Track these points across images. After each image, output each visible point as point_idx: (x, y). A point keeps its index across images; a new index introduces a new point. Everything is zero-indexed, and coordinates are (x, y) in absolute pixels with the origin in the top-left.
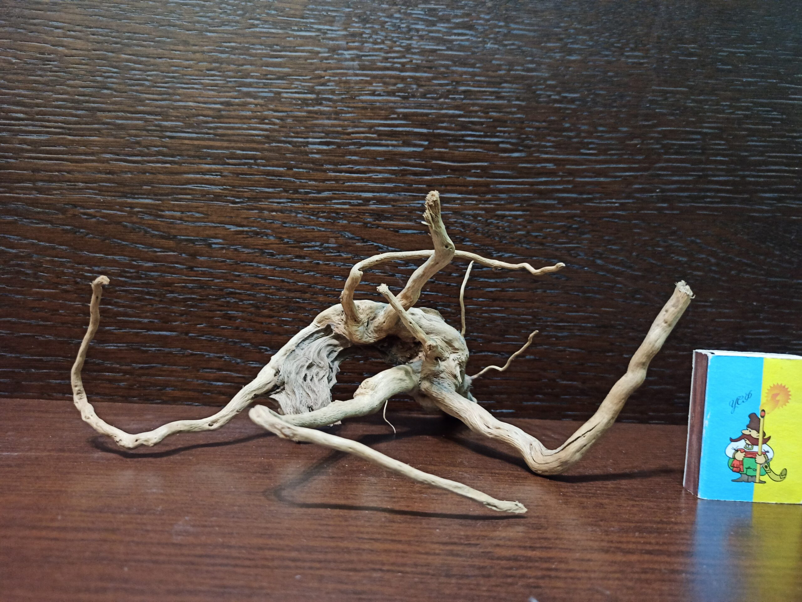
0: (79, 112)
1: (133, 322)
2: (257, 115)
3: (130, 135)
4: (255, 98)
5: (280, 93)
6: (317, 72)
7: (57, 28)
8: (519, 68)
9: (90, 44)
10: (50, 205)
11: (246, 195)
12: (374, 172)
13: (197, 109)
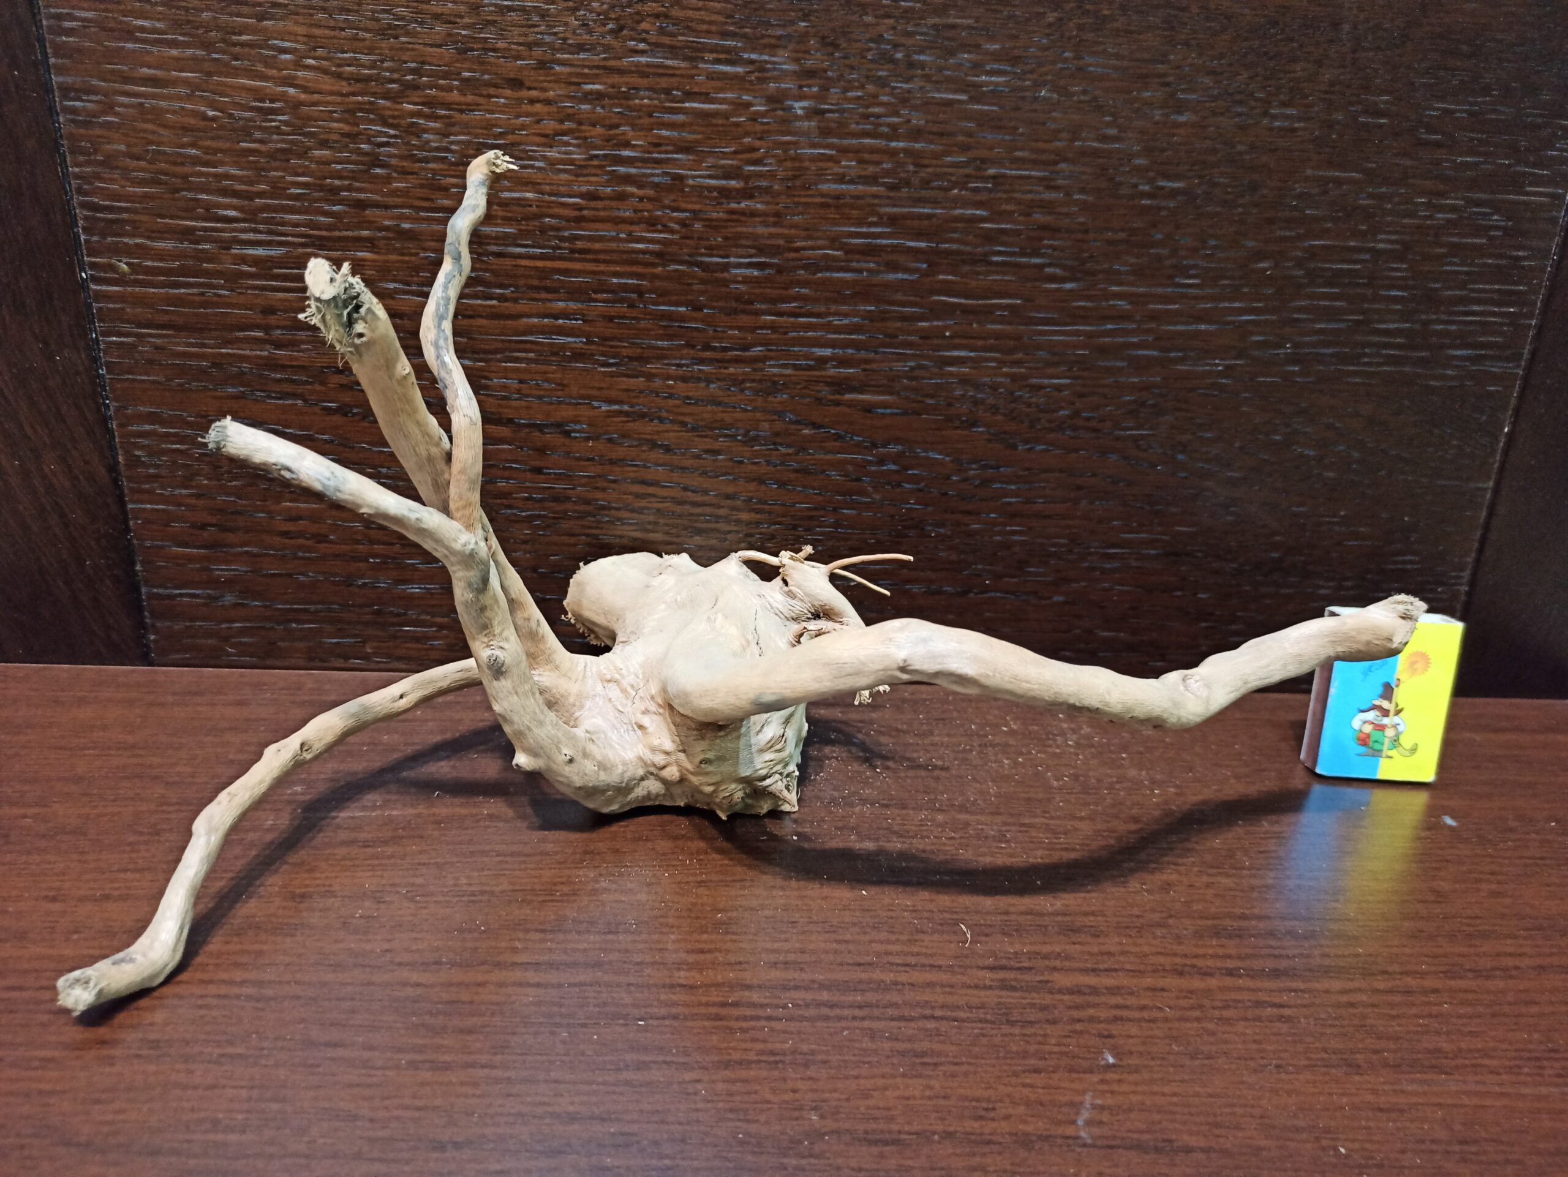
0: (337, 208)
2: (643, 217)
3: (425, 250)
4: (641, 186)
5: (680, 178)
6: (747, 140)
7: (284, 51)
8: (1091, 135)
9: (344, 83)
10: (297, 369)
11: (625, 352)
12: (835, 314)
13: (540, 204)
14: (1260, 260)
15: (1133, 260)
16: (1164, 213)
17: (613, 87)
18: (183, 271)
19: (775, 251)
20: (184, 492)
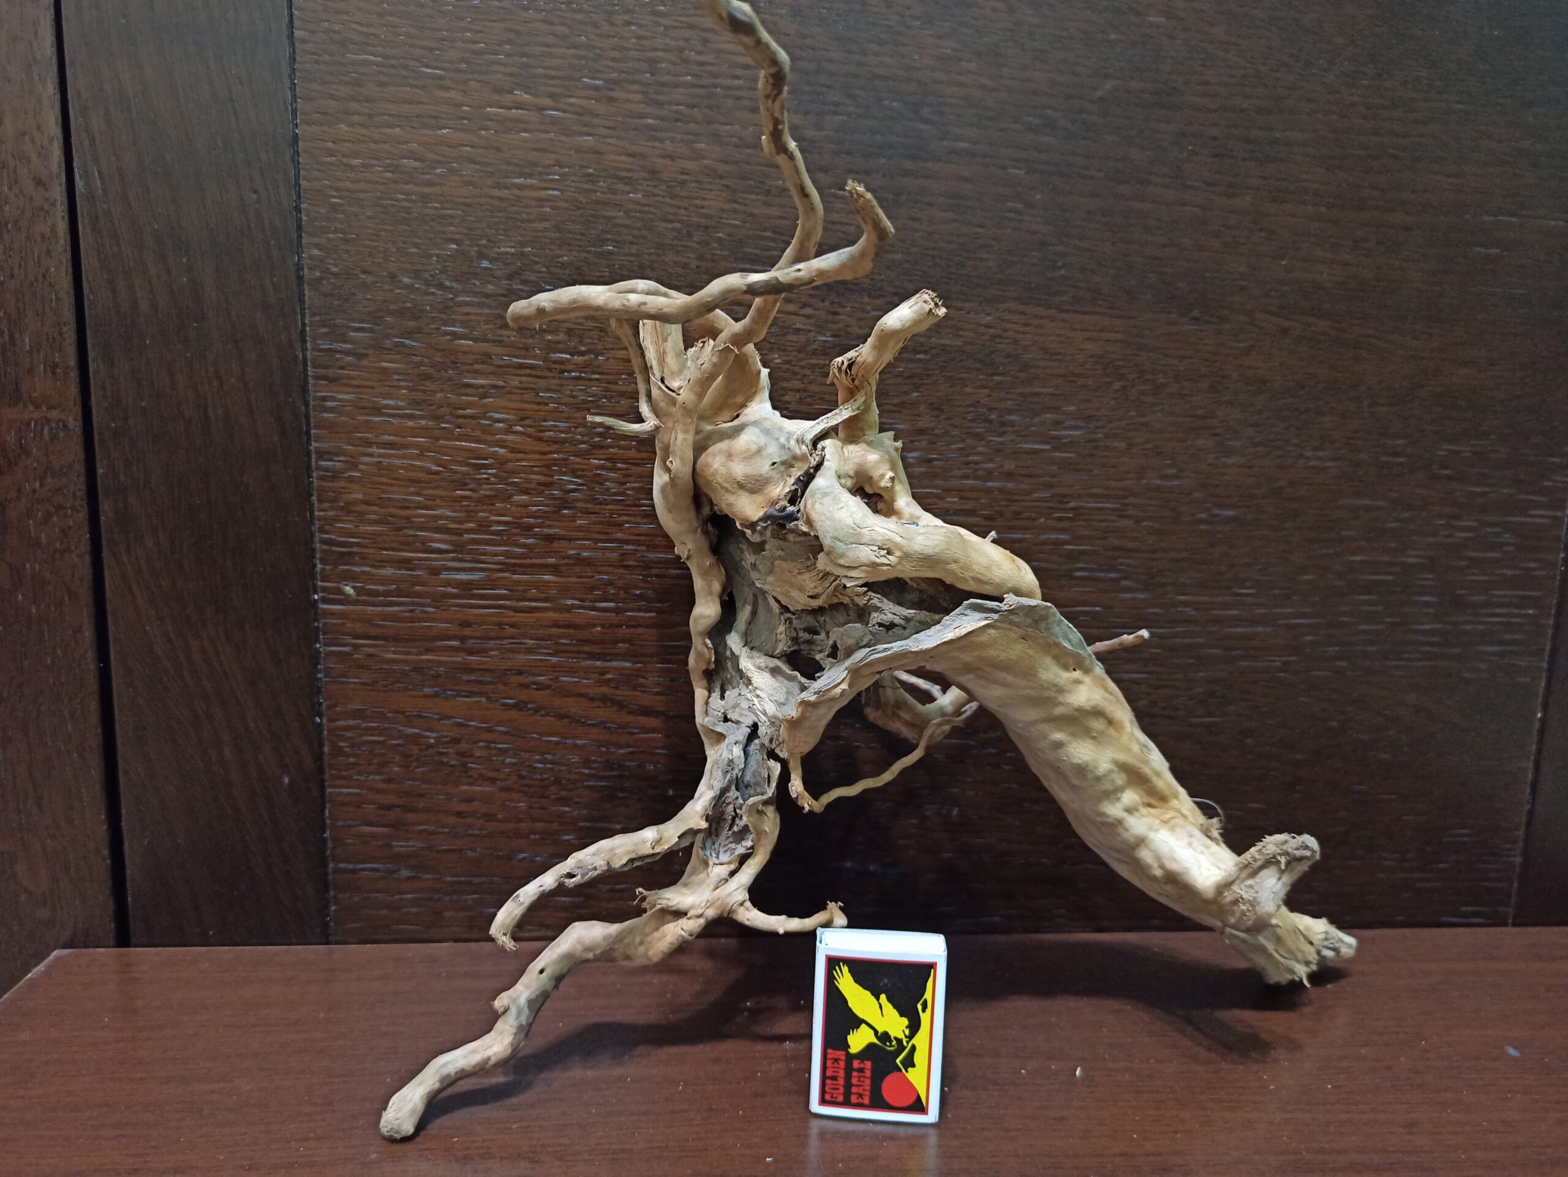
18: (399, 593)
20: (377, 777)
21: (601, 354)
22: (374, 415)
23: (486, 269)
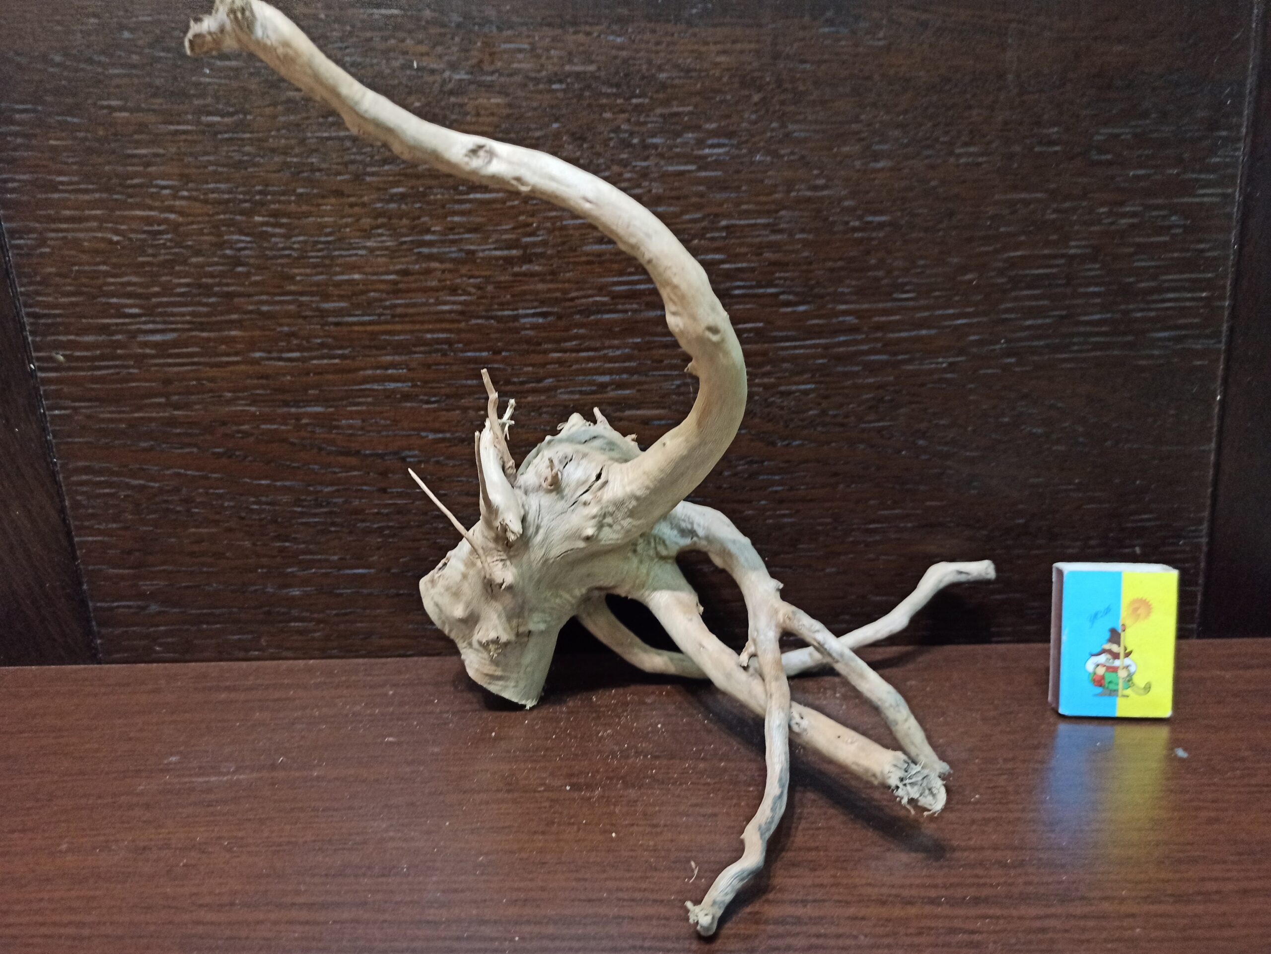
0: (212, 300)
1: (319, 561)
2: (446, 285)
3: (281, 325)
4: (442, 262)
5: (473, 252)
6: (522, 218)
7: (164, 187)
8: (803, 186)
9: (209, 207)
10: (192, 424)
11: (443, 391)
12: (609, 347)
13: (365, 282)
14: (966, 274)
15: (854, 283)
16: (875, 243)
17: (412, 188)
18: (102, 357)
19: (556, 302)
20: (114, 526)
21: (250, 113)
22: (53, 192)
23: (128, 40)
